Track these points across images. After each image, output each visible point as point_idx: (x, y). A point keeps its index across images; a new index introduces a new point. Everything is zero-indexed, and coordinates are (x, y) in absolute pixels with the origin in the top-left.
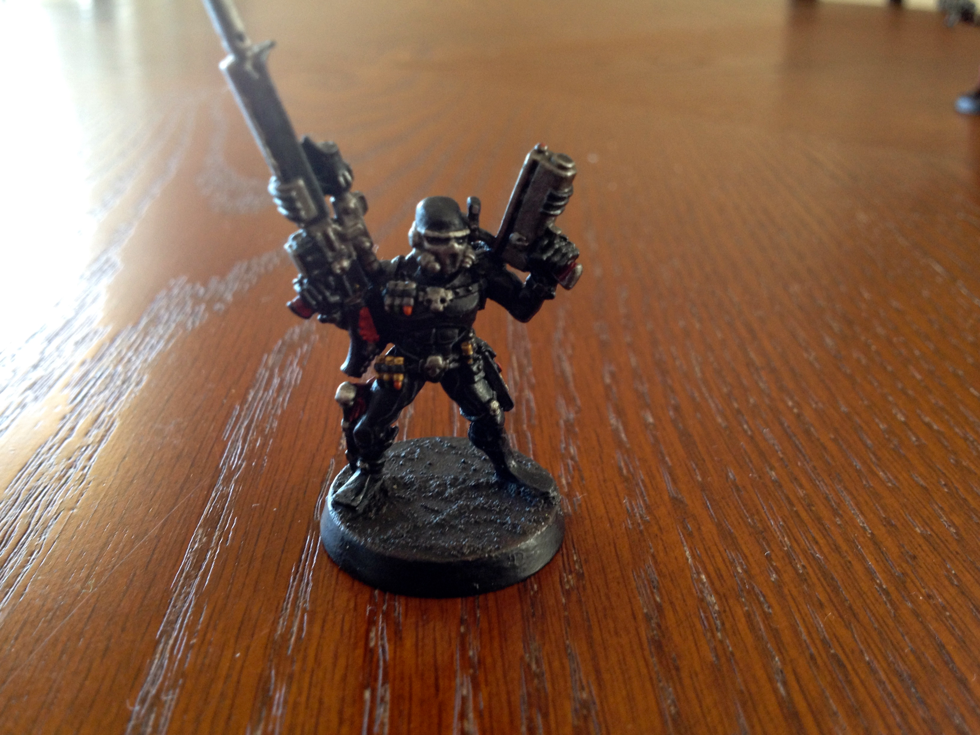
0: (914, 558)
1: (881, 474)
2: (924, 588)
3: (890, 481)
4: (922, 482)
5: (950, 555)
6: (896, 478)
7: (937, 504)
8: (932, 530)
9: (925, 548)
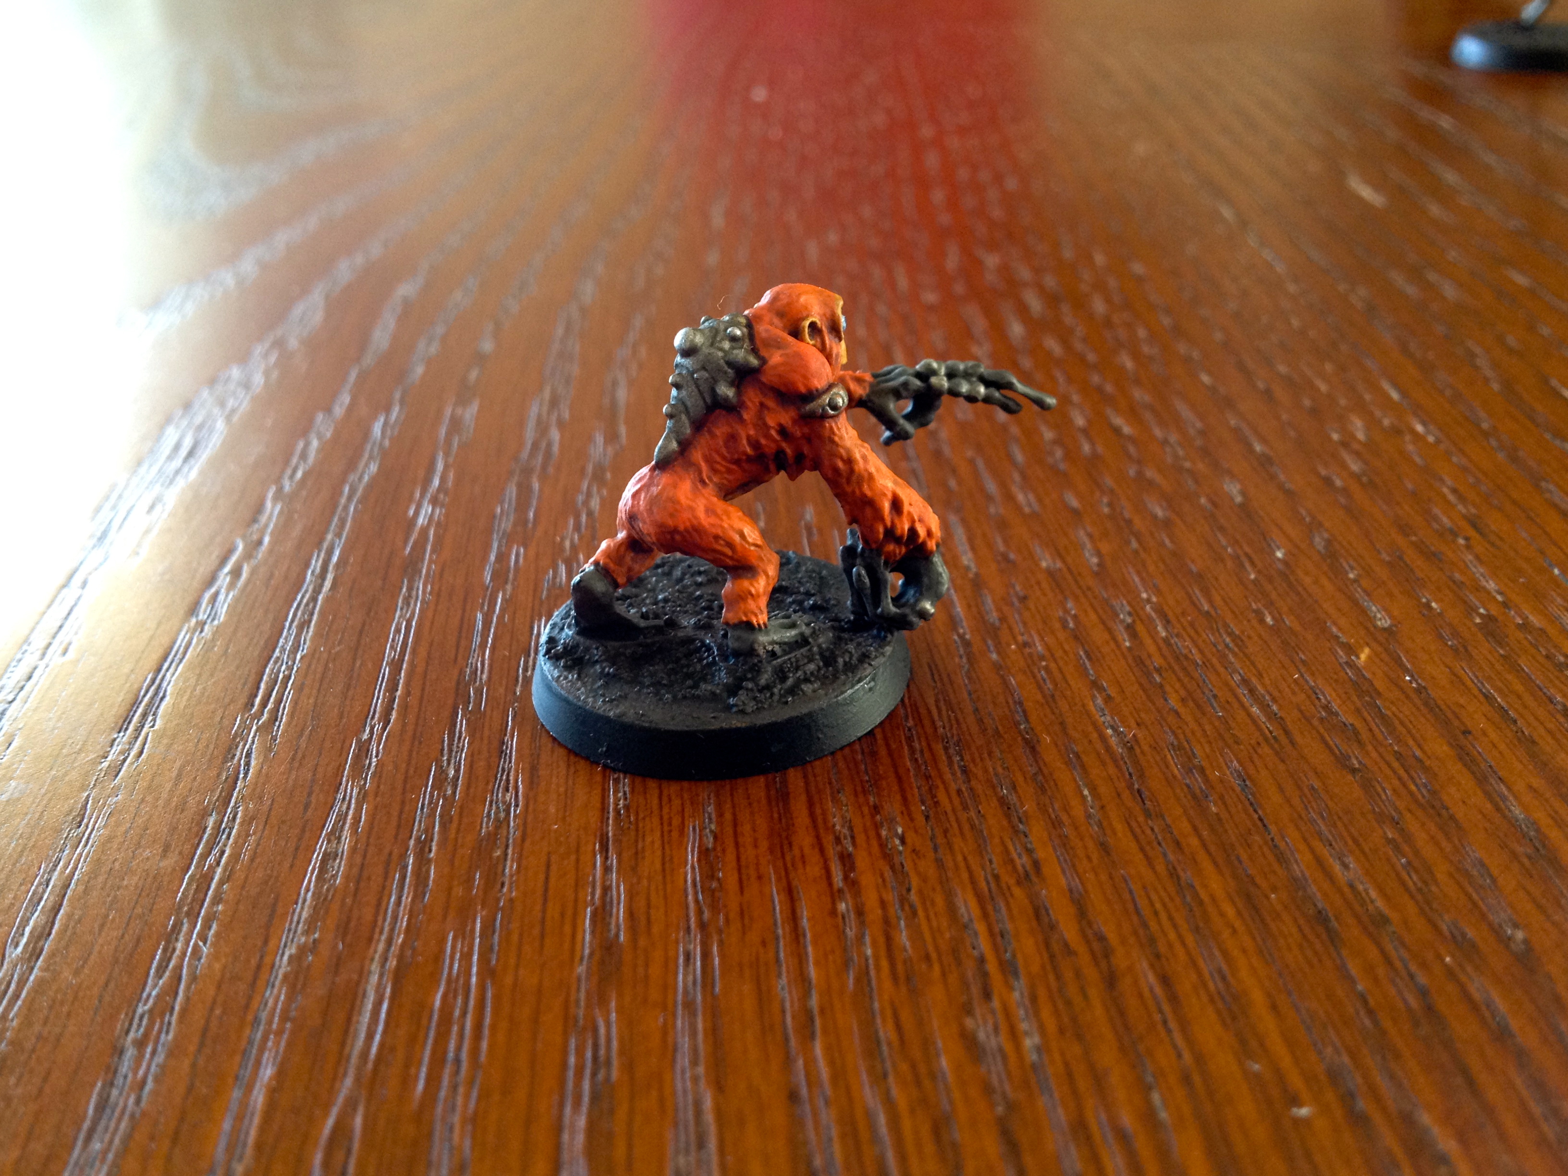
0: (1024, 599)
1: (1020, 497)
2: (1022, 635)
3: (1030, 505)
4: (1074, 503)
5: (1078, 592)
6: (1040, 500)
7: (1085, 529)
8: (1064, 561)
9: (1045, 585)
